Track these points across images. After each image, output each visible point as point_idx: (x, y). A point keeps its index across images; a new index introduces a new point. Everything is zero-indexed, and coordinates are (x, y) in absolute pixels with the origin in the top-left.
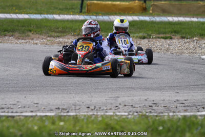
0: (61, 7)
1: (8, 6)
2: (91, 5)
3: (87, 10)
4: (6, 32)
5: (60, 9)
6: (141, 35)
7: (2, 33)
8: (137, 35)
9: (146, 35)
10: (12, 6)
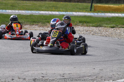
0: (80, 8)
1: (50, 7)
2: (97, 6)
3: (94, 10)
4: (34, 23)
5: (80, 9)
6: (112, 25)
7: (32, 23)
8: (110, 25)
9: (115, 26)
10: (53, 6)
